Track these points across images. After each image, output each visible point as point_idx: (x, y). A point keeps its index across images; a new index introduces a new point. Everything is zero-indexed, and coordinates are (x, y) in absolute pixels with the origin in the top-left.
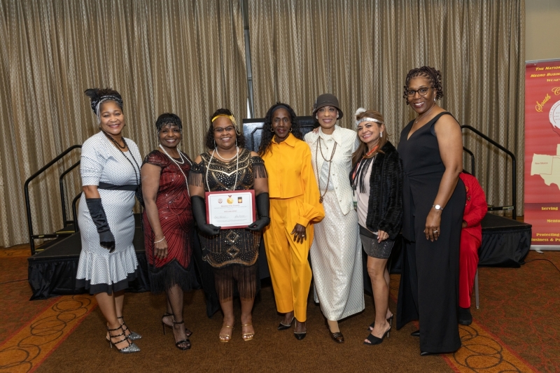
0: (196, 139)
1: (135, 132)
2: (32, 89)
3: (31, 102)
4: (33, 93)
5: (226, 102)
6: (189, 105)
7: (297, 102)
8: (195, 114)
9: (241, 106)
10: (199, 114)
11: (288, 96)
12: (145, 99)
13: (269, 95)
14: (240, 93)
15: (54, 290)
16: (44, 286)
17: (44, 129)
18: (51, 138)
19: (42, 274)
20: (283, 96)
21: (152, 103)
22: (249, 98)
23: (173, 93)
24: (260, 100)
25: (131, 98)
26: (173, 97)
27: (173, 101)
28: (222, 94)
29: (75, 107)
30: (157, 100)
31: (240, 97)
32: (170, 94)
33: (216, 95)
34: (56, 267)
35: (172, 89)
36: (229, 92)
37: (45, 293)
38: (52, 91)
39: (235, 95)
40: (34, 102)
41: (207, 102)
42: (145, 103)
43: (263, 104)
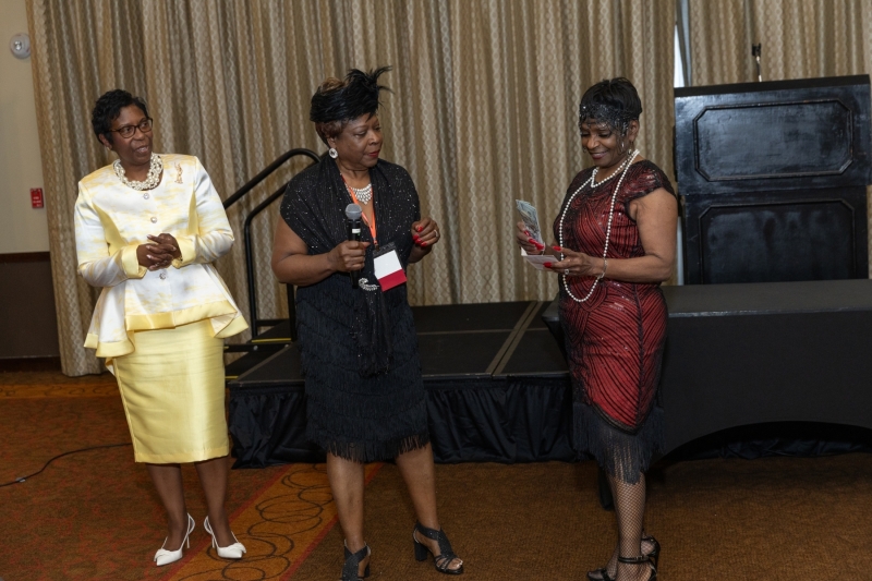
0: (549, 130)
1: (405, 114)
2: (184, 22)
3: (182, 51)
4: (185, 31)
5: (621, 35)
6: (533, 48)
7: (802, 31)
8: (547, 68)
9: (657, 45)
10: (557, 69)
11: (779, 17)
12: (429, 37)
13: (731, 18)
14: (657, 13)
15: (277, 451)
16: (260, 441)
17: (209, 113)
18: (224, 132)
19: (256, 415)
20: (767, 18)
21: (446, 45)
22: (680, 23)
23: (494, 20)
24: (708, 29)
25: (398, 34)
26: (494, 30)
27: (495, 40)
28: (612, 19)
29: (275, 60)
30: (457, 39)
31: (657, 23)
32: (488, 22)
33: (597, 22)
34: (283, 402)
35: (493, 10)
36: (629, 13)
37: (262, 456)
38: (225, 24)
39: (645, 19)
40: (187, 51)
41: (575, 38)
42: (430, 46)
43: (715, 38)
